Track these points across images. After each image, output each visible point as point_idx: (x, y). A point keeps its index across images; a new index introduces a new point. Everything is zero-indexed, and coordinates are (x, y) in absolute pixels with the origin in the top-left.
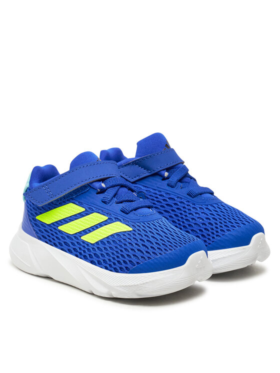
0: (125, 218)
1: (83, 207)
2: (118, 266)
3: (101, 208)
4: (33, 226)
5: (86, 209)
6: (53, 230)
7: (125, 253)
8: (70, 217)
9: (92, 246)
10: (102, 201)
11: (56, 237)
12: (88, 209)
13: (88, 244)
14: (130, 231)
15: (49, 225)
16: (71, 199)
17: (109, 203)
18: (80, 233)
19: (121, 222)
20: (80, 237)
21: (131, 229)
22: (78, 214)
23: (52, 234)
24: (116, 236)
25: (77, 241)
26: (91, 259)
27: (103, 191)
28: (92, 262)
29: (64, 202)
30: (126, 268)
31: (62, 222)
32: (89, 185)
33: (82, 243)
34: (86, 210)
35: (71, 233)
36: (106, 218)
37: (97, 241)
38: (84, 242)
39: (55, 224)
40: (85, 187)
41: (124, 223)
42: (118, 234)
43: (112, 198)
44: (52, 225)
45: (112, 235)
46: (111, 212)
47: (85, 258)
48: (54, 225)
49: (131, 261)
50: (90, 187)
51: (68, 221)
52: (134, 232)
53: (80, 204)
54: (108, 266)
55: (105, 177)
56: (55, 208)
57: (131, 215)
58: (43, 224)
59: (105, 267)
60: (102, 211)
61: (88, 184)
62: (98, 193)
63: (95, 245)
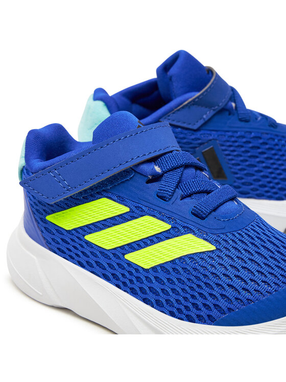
0: (200, 227)
1: (126, 206)
2: (193, 313)
3: (157, 208)
4: (42, 232)
5: (131, 209)
6: (77, 240)
7: (206, 291)
8: (105, 220)
9: (144, 273)
10: (158, 196)
11: (83, 252)
12: (134, 209)
13: (137, 268)
14: (212, 251)
15: (69, 232)
16: (104, 190)
17: (170, 199)
18: (122, 247)
19: (195, 234)
20: (124, 254)
21: (213, 248)
22: (118, 216)
23: (75, 247)
24: (188, 261)
25: (118, 261)
26: (144, 296)
27: (157, 178)
28: (146, 301)
29: (92, 195)
30: (209, 316)
31: (90, 228)
32: (133, 170)
33: (126, 266)
34: (131, 211)
35: (108, 248)
36: (167, 227)
37: (154, 264)
38: (130, 264)
39: (80, 231)
40: (126, 172)
41: (199, 236)
42: (191, 257)
43: (174, 191)
44: (74, 232)
45: (180, 258)
46: (176, 216)
47: (133, 292)
48: (77, 232)
49: (218, 306)
50: (135, 171)
51: (101, 226)
52: (218, 253)
53: (121, 201)
54: (175, 310)
55: (157, 153)
56: (77, 205)
57: (210, 221)
58: (59, 230)
59: (170, 311)
60: (160, 213)
61: (131, 168)
62: (149, 181)
63: (151, 271)
